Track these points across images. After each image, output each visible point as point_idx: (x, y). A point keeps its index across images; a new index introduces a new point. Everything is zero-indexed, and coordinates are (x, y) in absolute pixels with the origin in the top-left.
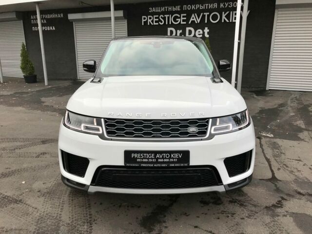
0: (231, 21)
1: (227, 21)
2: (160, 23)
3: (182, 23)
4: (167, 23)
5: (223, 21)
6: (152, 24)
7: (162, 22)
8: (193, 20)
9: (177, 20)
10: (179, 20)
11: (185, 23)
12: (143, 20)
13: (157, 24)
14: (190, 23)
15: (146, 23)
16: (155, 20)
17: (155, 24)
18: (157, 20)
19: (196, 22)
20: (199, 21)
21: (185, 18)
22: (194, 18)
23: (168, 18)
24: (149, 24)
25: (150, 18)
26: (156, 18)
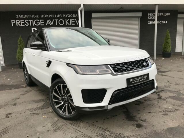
0: (71, 24)
1: (69, 24)
2: (26, 25)
3: (41, 25)
4: (31, 25)
5: (66, 24)
6: (20, 25)
7: (27, 24)
8: (48, 23)
9: (38, 23)
10: (39, 23)
11: (43, 25)
12: (12, 23)
13: (24, 25)
14: (46, 25)
15: (15, 24)
16: (21, 23)
17: (22, 25)
18: (24, 23)
19: (51, 25)
20: (52, 24)
21: (43, 22)
22: (49, 22)
23: (32, 22)
24: (17, 25)
25: (18, 22)
26: (22, 21)
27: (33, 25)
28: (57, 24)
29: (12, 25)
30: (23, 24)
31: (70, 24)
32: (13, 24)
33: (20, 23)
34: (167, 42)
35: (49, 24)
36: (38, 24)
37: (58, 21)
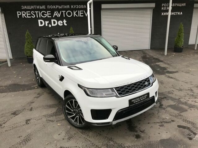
2: (32, 16)
14: (54, 17)
15: (21, 16)
21: (50, 14)
22: (56, 13)
23: (38, 13)
24: (23, 17)
25: (24, 13)
26: (28, 13)
27: (40, 17)
28: (64, 16)
29: (18, 17)
30: (29, 16)
31: (78, 15)
32: (19, 15)
33: (26, 15)
34: (180, 36)
35: (56, 16)
36: (45, 16)
37: (65, 13)
